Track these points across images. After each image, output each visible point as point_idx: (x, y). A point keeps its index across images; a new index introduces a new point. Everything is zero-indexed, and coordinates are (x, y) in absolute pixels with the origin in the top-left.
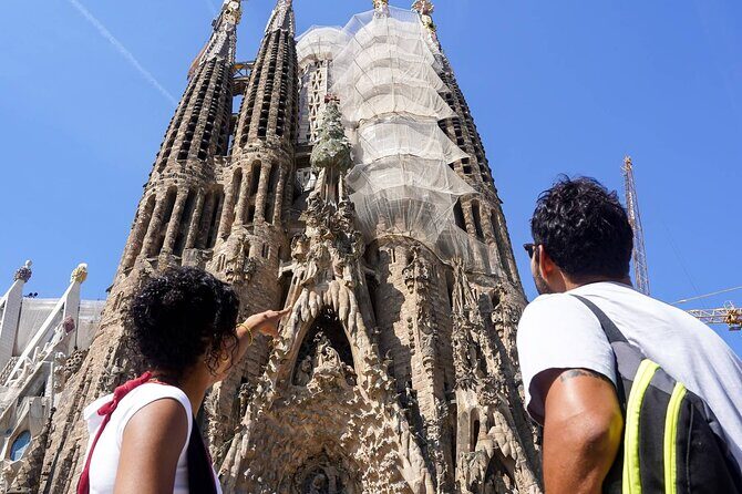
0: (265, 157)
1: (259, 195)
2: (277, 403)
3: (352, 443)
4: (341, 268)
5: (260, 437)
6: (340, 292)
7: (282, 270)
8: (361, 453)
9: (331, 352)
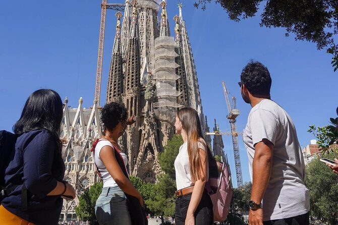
0: (133, 95)
1: (133, 108)
2: (141, 164)
3: (154, 170)
4: (152, 135)
5: (139, 170)
6: (152, 139)
7: (139, 128)
8: (155, 172)
9: (150, 153)
